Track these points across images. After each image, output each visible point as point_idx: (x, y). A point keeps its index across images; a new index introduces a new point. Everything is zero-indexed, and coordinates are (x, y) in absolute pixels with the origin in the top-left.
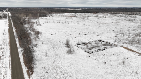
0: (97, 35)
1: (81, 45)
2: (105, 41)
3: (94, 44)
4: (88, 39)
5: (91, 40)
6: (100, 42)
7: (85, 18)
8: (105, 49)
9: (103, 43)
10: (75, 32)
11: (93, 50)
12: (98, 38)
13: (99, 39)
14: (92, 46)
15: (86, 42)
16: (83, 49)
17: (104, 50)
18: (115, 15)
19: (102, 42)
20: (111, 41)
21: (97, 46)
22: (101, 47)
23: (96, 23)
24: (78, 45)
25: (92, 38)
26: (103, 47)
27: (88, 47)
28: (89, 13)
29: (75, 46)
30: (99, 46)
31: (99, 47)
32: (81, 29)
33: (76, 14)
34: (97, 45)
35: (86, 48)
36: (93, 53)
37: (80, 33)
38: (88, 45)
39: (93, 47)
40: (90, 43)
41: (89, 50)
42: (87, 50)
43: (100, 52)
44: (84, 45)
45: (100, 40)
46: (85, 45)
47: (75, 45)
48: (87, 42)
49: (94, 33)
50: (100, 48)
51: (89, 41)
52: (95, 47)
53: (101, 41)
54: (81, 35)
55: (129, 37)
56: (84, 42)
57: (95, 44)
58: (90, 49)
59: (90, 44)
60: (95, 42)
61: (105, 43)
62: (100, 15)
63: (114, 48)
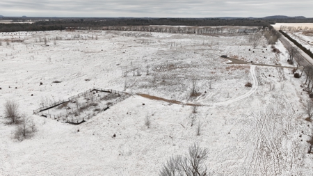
0: (86, 80)
1: (50, 110)
2: (106, 89)
3: (82, 101)
4: (66, 91)
5: (75, 94)
6: (97, 94)
7: (48, 44)
8: (108, 108)
9: (103, 95)
10: (28, 81)
11: (83, 115)
12: (90, 86)
13: (92, 88)
14: (79, 107)
15: (62, 100)
16: (57, 119)
17: (108, 110)
18: (116, 34)
19: (100, 93)
20: (118, 88)
21: (91, 105)
22: (100, 104)
23: (77, 52)
24: (43, 111)
25: (75, 88)
26: (103, 104)
27: (69, 111)
28: (58, 31)
29: (34, 115)
30: (96, 102)
31: (95, 105)
32: (45, 71)
33: (22, 35)
34: (90, 102)
35: (65, 114)
36: (84, 121)
37: (42, 81)
38: (70, 105)
39: (82, 109)
40: (74, 100)
41: (75, 118)
42: (69, 118)
43: (99, 115)
44: (60, 108)
45: (94, 90)
46: (62, 107)
47: (35, 113)
48: (66, 98)
49: (79, 75)
50: (97, 107)
51: (69, 96)
52: (87, 106)
53: (97, 91)
54: (47, 85)
55: (148, 74)
56: (57, 100)
57: (85, 101)
58: (76, 115)
59: (75, 102)
60: (85, 95)
61: (106, 94)
62: (83, 35)
63: (126, 100)
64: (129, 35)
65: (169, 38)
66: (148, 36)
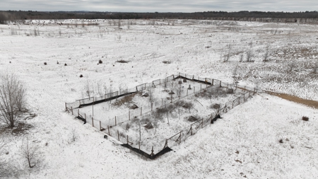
0: (165, 62)
1: (96, 107)
3: (160, 95)
4: (134, 75)
5: (148, 80)
6: (186, 85)
8: (218, 117)
9: (198, 87)
10: (85, 58)
12: (172, 70)
13: (176, 75)
14: (154, 108)
15: (124, 88)
16: (105, 130)
18: (193, 22)
19: (194, 85)
21: (178, 104)
22: (196, 105)
25: (147, 72)
26: (203, 107)
27: (135, 113)
29: (65, 115)
30: (188, 101)
31: (188, 106)
32: (110, 49)
34: (176, 99)
35: (125, 120)
36: (167, 150)
37: (102, 59)
38: (138, 100)
39: (161, 112)
40: (146, 91)
41: (145, 134)
42: (132, 134)
44: (118, 104)
45: (179, 77)
46: (123, 102)
47: (67, 110)
48: (131, 87)
49: (154, 55)
50: (193, 113)
51: (137, 84)
52: (171, 107)
53: (185, 79)
54: (107, 65)
56: (116, 88)
57: (166, 95)
58: (149, 127)
59: (146, 96)
61: (204, 86)
62: (159, 23)
64: (209, 23)
65: (262, 27)
66: (233, 24)
